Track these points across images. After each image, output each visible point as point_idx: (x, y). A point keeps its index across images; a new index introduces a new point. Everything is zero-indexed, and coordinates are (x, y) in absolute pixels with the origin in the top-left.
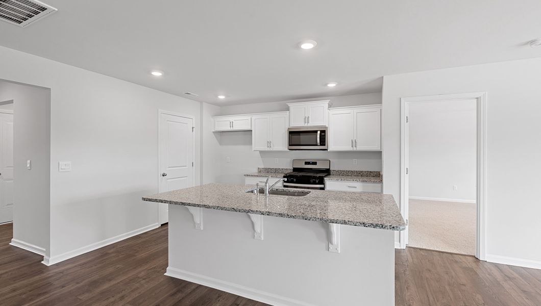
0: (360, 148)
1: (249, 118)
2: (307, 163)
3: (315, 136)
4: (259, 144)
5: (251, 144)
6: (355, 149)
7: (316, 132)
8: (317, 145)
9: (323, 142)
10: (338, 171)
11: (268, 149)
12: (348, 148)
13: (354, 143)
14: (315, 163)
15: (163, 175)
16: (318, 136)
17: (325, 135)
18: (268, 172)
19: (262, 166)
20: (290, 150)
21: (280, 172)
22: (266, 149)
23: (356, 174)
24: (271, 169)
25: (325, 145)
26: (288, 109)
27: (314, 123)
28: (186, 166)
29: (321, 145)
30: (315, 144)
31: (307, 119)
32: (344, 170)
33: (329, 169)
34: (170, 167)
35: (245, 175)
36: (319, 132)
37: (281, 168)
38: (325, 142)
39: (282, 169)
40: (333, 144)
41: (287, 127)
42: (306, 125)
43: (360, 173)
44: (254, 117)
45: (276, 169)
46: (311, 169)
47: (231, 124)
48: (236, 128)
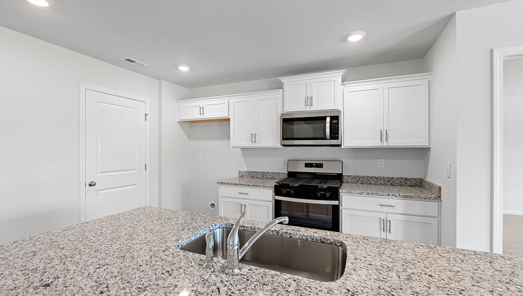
0: (393, 142)
1: (227, 101)
2: (307, 165)
3: (322, 125)
4: (239, 137)
5: (229, 138)
6: (385, 144)
7: (324, 118)
8: (325, 139)
9: (335, 133)
10: (355, 177)
11: (253, 145)
12: (375, 142)
13: (384, 135)
14: (320, 166)
15: (90, 185)
16: (328, 125)
17: (338, 123)
18: (253, 178)
19: (244, 169)
20: (283, 145)
21: (269, 177)
22: (248, 144)
23: (382, 182)
24: (257, 173)
25: (337, 138)
26: (280, 86)
27: (321, 105)
28: (134, 170)
29: (331, 138)
30: (322, 136)
31: (309, 101)
32: (363, 175)
33: (342, 174)
34: (102, 172)
35: (218, 183)
36: (328, 119)
37: (270, 171)
38: (338, 134)
39: (273, 173)
40: (350, 137)
41: (280, 112)
42: (308, 109)
43: (389, 181)
44: (233, 100)
45: (263, 172)
46: (314, 174)
47: (202, 109)
48: (208, 115)
